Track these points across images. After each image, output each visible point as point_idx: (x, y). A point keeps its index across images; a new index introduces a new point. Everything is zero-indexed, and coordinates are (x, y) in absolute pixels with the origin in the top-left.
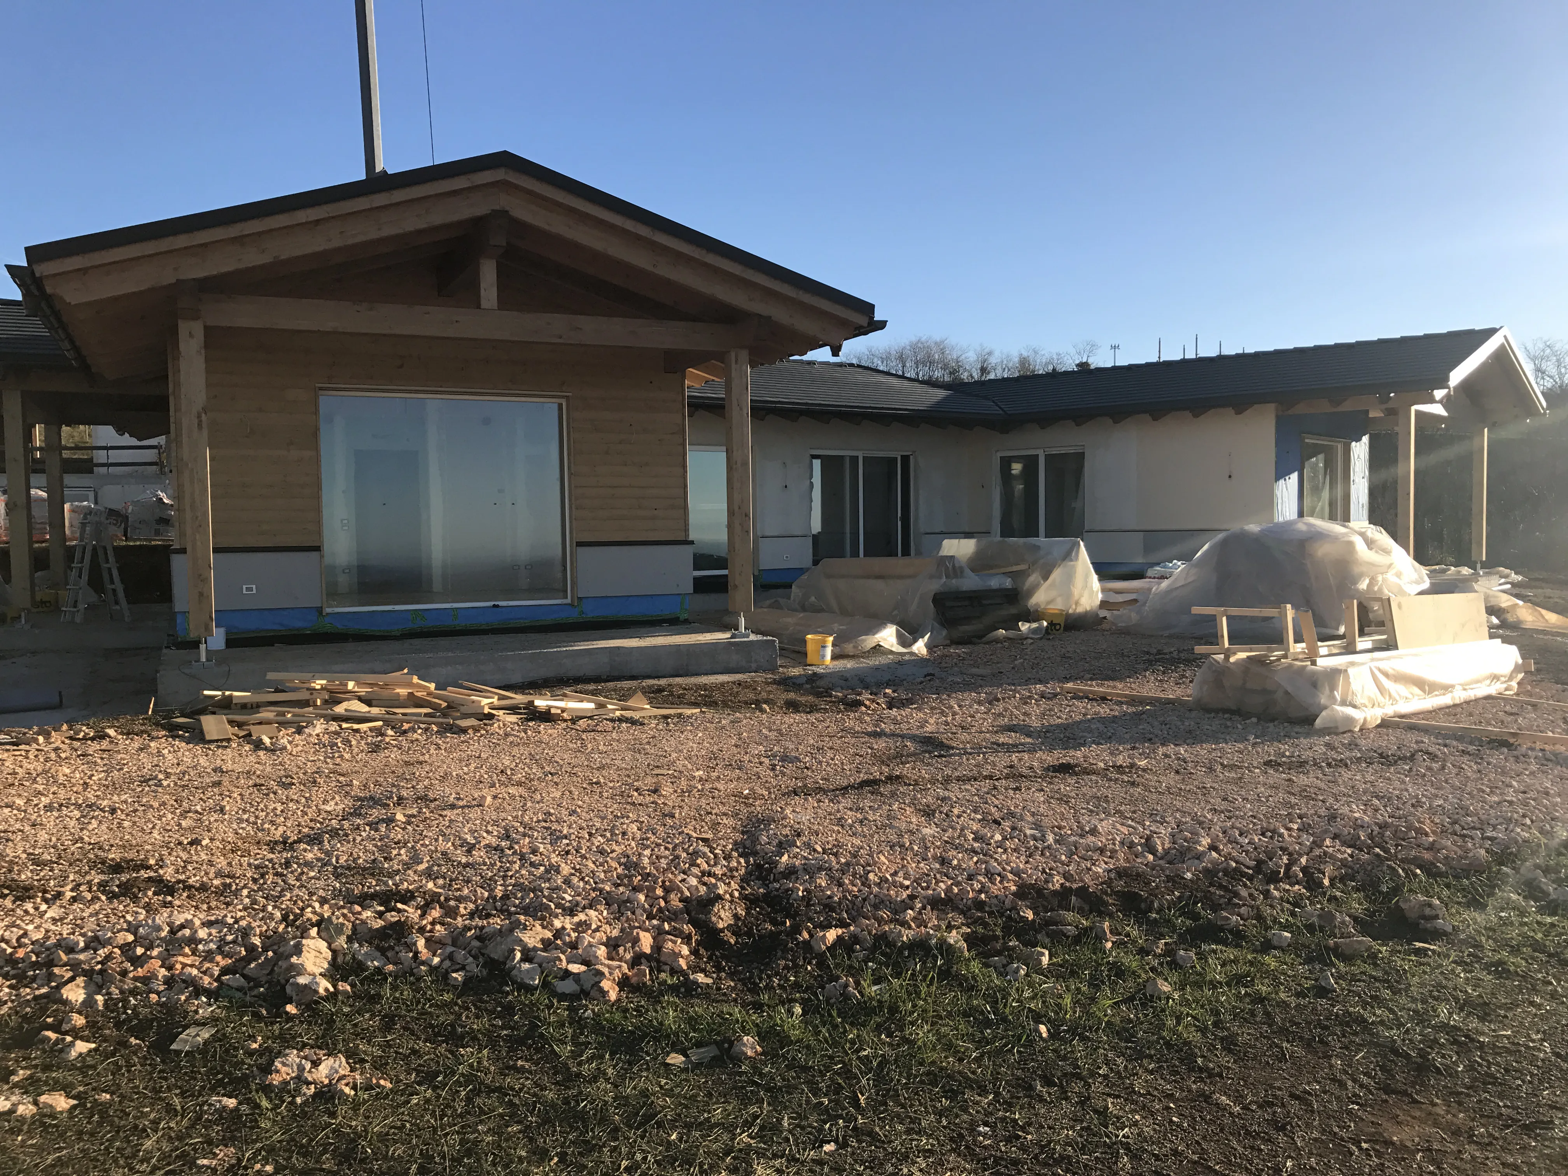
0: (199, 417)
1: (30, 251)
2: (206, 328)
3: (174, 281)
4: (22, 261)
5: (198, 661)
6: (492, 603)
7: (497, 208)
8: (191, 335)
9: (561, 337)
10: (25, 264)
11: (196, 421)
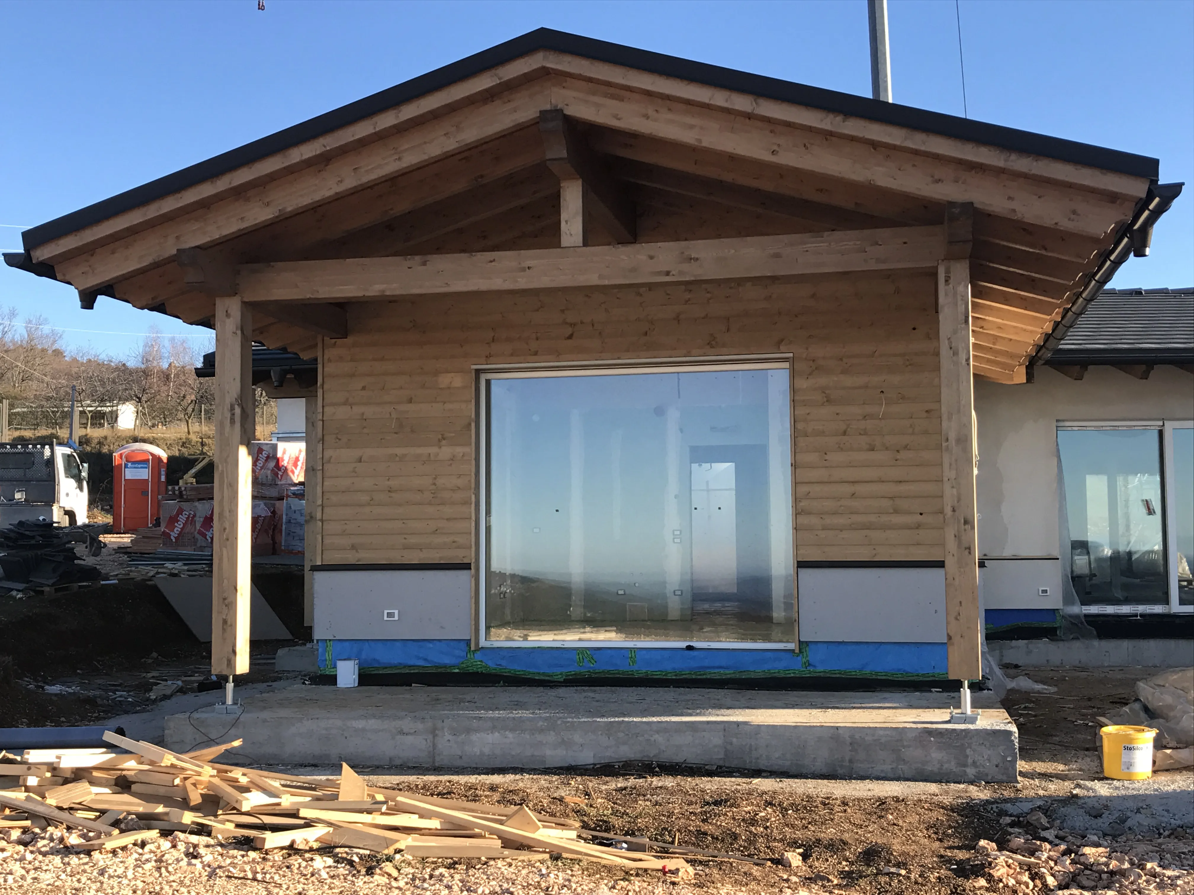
0: (232, 408)
1: (28, 236)
2: (246, 305)
3: (174, 252)
4: (20, 249)
5: (224, 703)
6: (683, 645)
7: (548, 107)
8: (228, 315)
9: (668, 273)
10: (22, 251)
11: (228, 415)
